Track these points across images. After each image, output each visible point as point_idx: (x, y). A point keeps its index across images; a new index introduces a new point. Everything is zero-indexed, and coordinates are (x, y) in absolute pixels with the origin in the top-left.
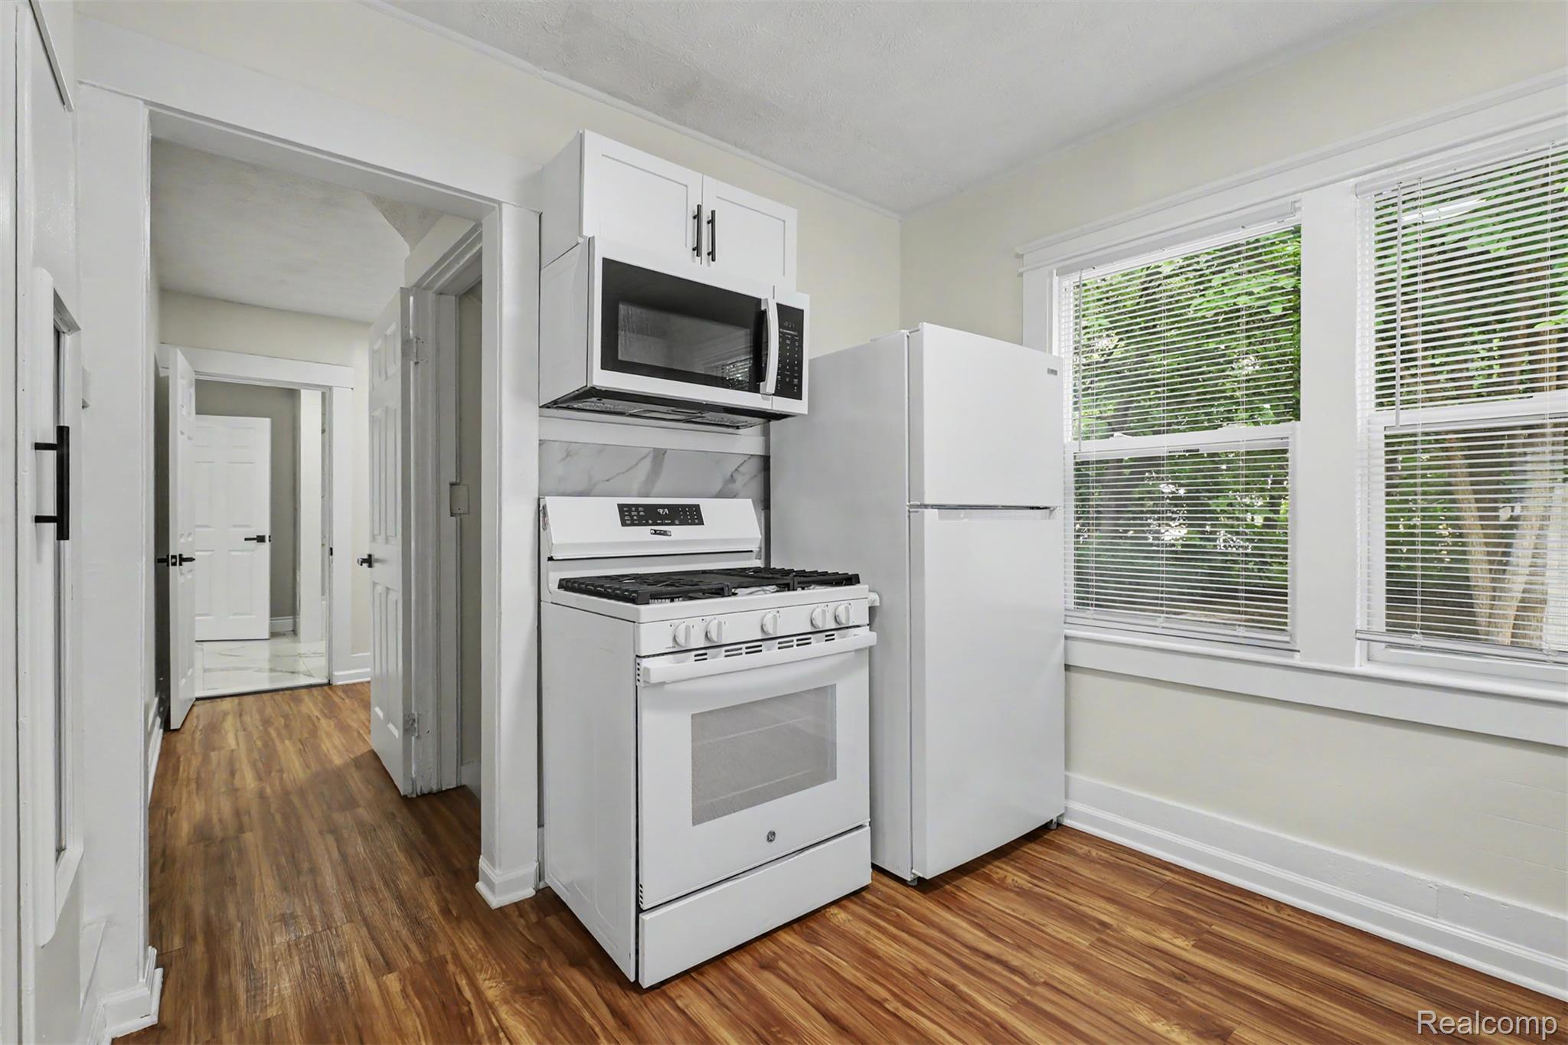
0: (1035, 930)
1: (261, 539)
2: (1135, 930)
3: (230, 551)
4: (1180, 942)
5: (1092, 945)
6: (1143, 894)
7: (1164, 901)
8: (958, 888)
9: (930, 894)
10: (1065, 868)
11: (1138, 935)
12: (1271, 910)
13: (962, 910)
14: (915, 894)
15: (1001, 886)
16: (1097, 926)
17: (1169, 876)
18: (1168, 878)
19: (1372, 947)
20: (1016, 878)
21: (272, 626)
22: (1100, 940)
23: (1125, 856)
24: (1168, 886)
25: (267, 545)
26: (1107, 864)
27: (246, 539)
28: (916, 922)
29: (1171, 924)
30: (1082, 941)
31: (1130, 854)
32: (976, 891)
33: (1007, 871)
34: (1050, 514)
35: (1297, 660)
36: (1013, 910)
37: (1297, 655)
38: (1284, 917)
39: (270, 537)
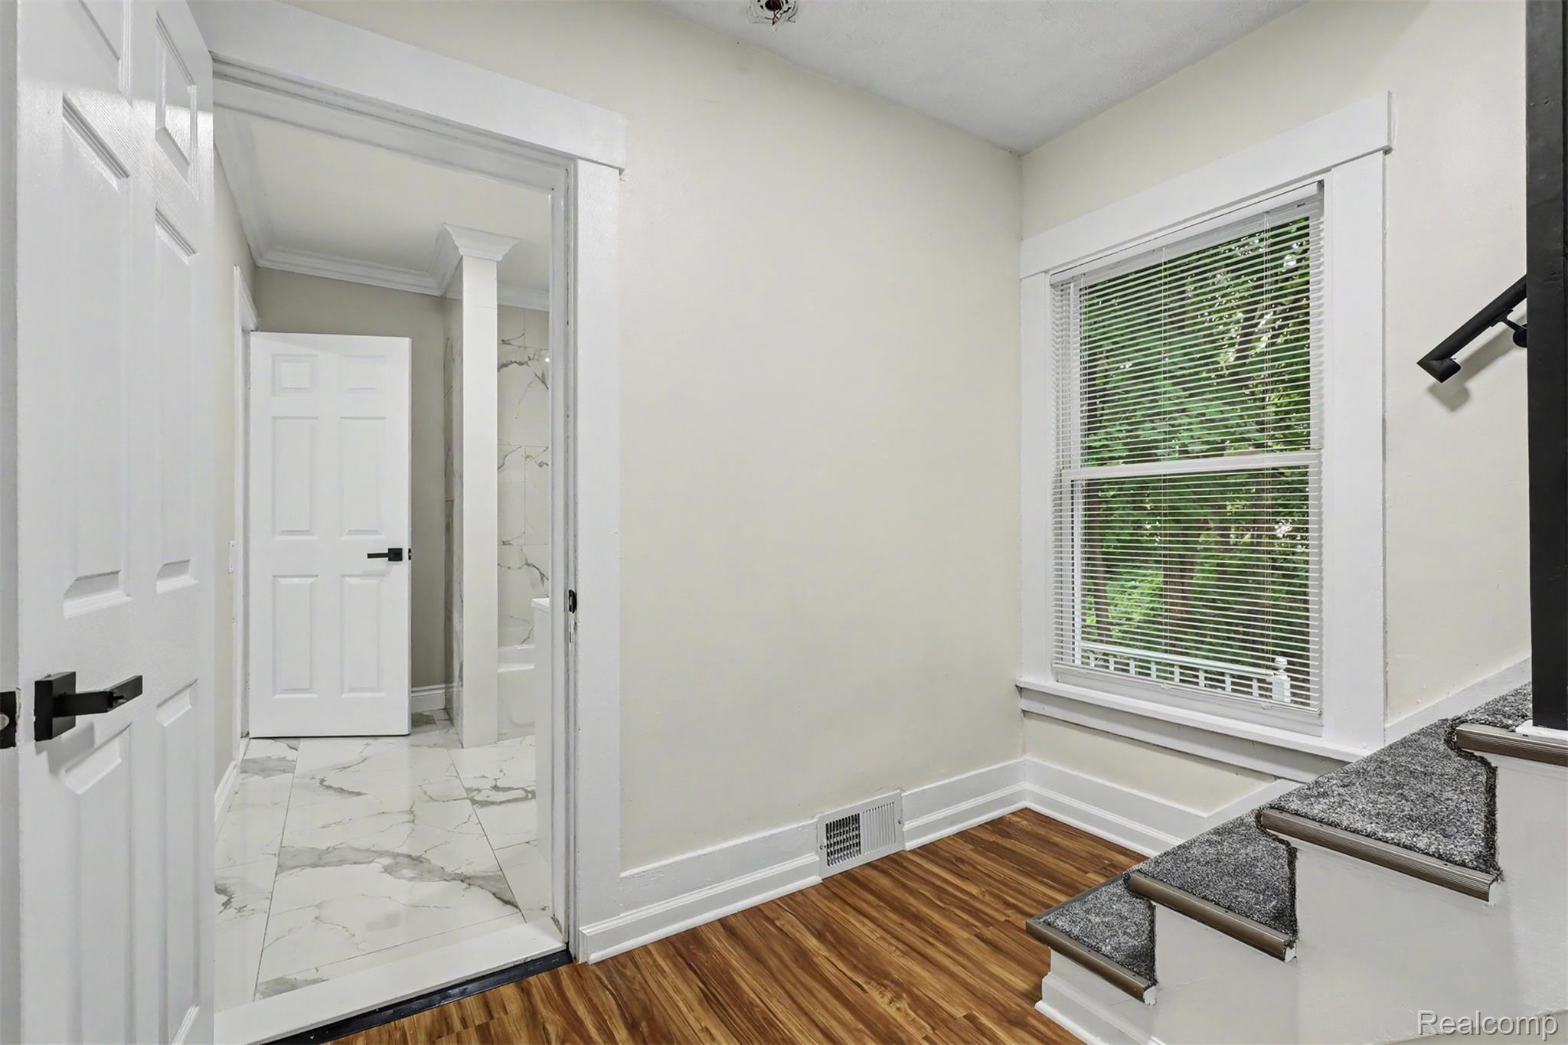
1: (395, 555)
3: (344, 576)
21: (413, 702)
25: (404, 567)
27: (370, 556)
39: (410, 551)
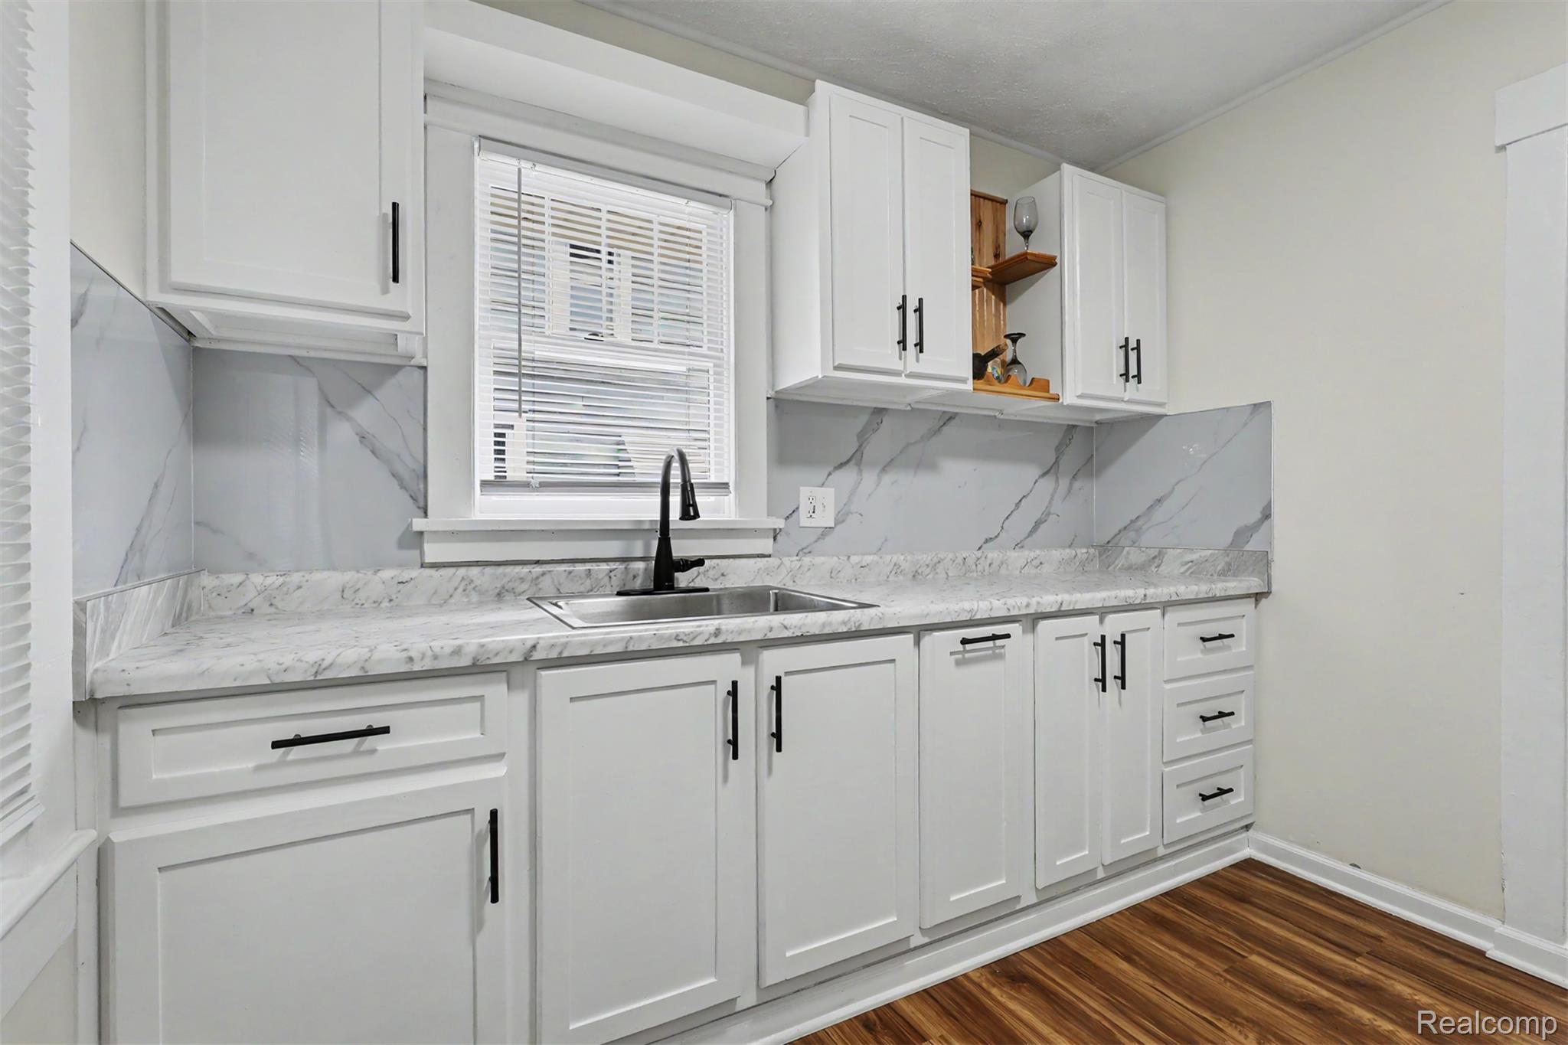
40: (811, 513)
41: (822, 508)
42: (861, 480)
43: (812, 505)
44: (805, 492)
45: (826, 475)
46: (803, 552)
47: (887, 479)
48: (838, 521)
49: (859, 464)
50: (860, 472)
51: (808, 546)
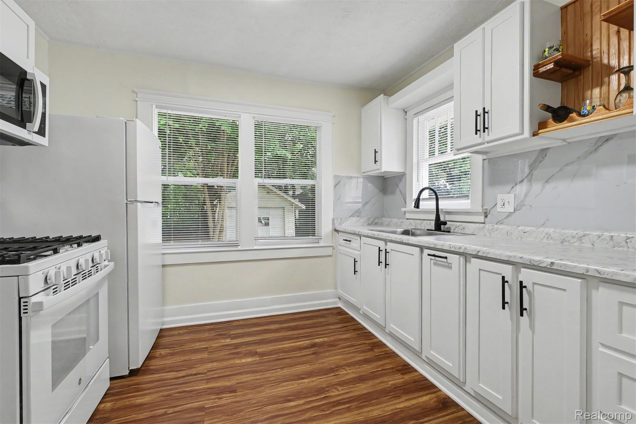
0: (189, 361)
2: (215, 344)
4: (227, 341)
5: (208, 355)
6: (206, 335)
7: (213, 334)
8: (147, 366)
9: (139, 374)
10: (176, 340)
11: (216, 345)
12: (237, 323)
13: (157, 371)
14: (133, 378)
15: (162, 357)
16: (205, 349)
17: (208, 327)
18: (208, 328)
19: (261, 320)
20: (165, 352)
22: (209, 352)
23: (192, 328)
24: (210, 330)
26: (188, 333)
28: (146, 385)
29: (221, 338)
30: (205, 355)
31: (191, 327)
32: (156, 364)
33: (160, 351)
34: (158, 205)
35: (239, 248)
36: (176, 360)
37: (239, 247)
38: (241, 323)
40: (502, 206)
41: (508, 203)
42: (531, 188)
43: (503, 202)
44: (500, 196)
45: (511, 188)
46: (499, 222)
47: (549, 187)
48: (515, 210)
49: (530, 181)
50: (531, 185)
51: (501, 220)
